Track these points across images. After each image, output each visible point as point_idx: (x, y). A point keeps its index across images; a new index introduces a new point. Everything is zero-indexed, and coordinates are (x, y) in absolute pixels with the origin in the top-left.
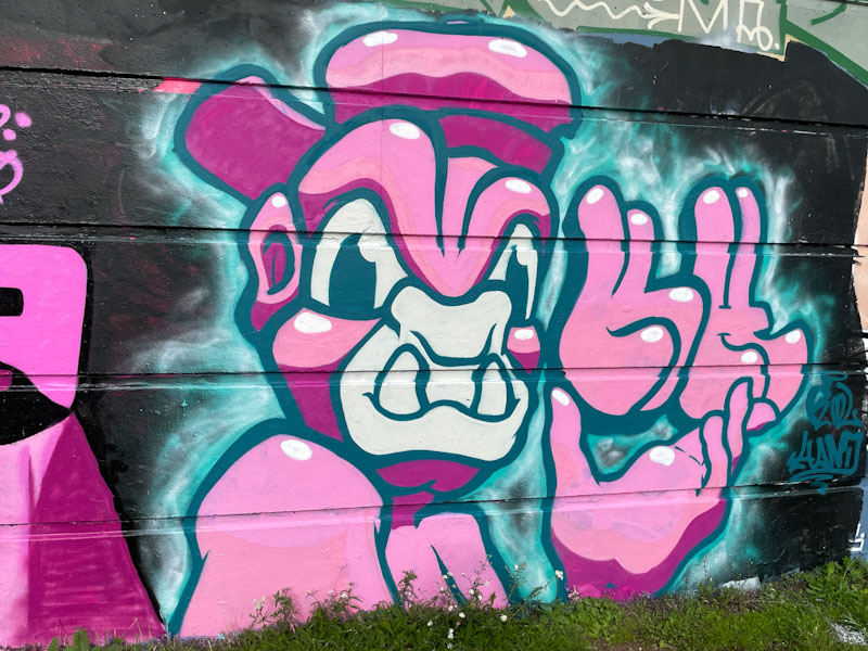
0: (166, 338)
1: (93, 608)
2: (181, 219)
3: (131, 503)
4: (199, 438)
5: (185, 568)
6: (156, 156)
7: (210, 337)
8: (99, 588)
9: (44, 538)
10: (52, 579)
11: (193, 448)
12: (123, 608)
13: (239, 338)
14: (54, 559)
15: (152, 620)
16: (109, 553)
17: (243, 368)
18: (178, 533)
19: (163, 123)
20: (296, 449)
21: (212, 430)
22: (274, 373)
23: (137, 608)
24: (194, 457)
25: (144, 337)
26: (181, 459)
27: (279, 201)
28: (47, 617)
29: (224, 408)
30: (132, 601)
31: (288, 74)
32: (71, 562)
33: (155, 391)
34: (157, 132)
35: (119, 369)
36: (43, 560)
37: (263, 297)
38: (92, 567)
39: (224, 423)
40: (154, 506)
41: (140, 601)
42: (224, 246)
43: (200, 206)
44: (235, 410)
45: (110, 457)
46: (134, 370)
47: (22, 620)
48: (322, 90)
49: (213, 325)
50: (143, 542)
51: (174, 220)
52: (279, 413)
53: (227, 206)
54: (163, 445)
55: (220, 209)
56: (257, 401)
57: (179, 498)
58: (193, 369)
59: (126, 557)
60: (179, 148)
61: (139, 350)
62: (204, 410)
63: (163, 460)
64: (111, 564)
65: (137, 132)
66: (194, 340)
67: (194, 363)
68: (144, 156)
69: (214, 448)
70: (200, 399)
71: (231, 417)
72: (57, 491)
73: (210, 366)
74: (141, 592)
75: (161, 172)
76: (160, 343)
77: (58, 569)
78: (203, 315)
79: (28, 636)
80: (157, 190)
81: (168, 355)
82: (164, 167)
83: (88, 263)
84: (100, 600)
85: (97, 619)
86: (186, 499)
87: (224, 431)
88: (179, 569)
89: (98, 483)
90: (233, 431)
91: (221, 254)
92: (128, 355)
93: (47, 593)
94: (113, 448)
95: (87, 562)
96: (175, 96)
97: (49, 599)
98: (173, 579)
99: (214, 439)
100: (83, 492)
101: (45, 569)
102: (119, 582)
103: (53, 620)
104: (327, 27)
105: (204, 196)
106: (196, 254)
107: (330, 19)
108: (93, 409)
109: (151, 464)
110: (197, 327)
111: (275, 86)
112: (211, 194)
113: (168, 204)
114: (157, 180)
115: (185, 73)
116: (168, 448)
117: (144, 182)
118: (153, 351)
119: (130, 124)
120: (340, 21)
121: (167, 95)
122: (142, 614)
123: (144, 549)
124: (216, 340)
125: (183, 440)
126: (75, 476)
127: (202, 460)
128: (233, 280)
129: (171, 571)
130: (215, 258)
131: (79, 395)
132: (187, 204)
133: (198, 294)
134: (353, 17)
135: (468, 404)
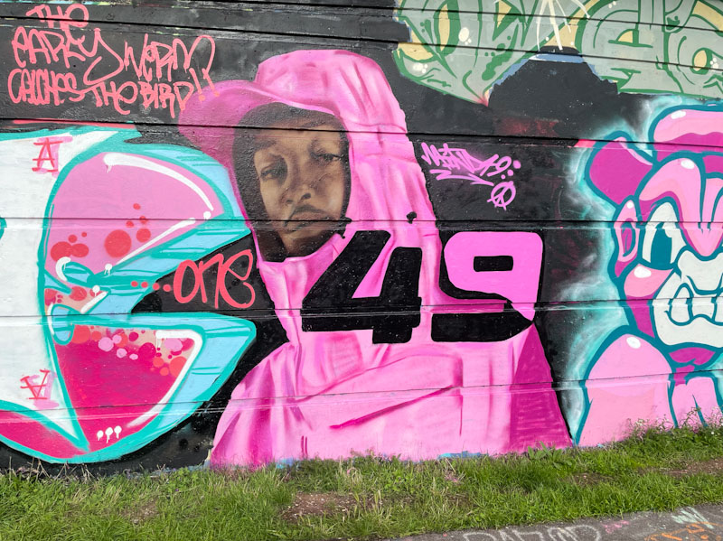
0: (576, 281)
1: (540, 431)
2: (586, 217)
3: (559, 373)
4: (590, 336)
5: (582, 408)
6: (576, 182)
7: (596, 280)
8: (543, 419)
9: (518, 392)
10: (522, 414)
11: (587, 342)
12: (553, 430)
13: (609, 281)
14: (522, 403)
15: (566, 437)
16: (548, 401)
17: (611, 298)
18: (579, 389)
19: (580, 165)
20: (634, 342)
21: (596, 332)
22: (624, 300)
23: (560, 430)
24: (588, 347)
25: (567, 281)
26: (582, 348)
27: (630, 205)
28: (519, 436)
29: (601, 320)
30: (557, 427)
31: (637, 135)
32: (530, 405)
33: (570, 311)
34: (577, 169)
35: (555, 299)
36: (518, 405)
37: (621, 259)
38: (540, 408)
39: (602, 328)
40: (569, 374)
41: (561, 427)
42: (605, 231)
43: (595, 208)
44: (606, 320)
45: (549, 347)
46: (562, 300)
47: (507, 439)
48: (651, 144)
49: (597, 274)
50: (563, 394)
51: (583, 218)
52: (627, 323)
53: (607, 209)
54: (573, 340)
55: (604, 210)
56: (616, 316)
57: (580, 370)
58: (588, 299)
59: (556, 402)
60: (586, 178)
61: (564, 288)
62: (592, 321)
63: (573, 349)
64: (548, 406)
65: (567, 169)
66: (589, 283)
67: (588, 295)
68: (570, 182)
69: (596, 343)
70: (591, 315)
71: (605, 324)
72: (525, 366)
73: (596, 297)
74: (561, 422)
75: (577, 191)
76: (574, 284)
77: (524, 409)
78: (593, 268)
79: (509, 447)
80: (576, 201)
81: (576, 291)
82: (580, 188)
83: (543, 241)
84: (543, 426)
85: (542, 437)
86: (584, 370)
87: (601, 333)
88: (579, 409)
89: (544, 362)
90: (605, 333)
91: (603, 234)
92: (559, 291)
93: (519, 423)
94: (551, 342)
95: (537, 405)
96: (585, 150)
97: (520, 426)
98: (576, 414)
99: (597, 337)
100: (537, 367)
101: (518, 409)
102: (552, 416)
103: (522, 437)
104: (655, 110)
105: (597, 203)
106: (592, 235)
107: (657, 105)
108: (543, 321)
109: (568, 351)
110: (590, 275)
111: (631, 142)
112: (600, 202)
113: (580, 208)
114: (575, 195)
115: (590, 136)
116: (575, 342)
117: (570, 196)
118: (570, 289)
119: (565, 165)
120: (661, 106)
121: (583, 149)
122: (562, 433)
123: (564, 398)
124: (599, 282)
125: (583, 338)
126: (533, 358)
127: (591, 349)
128: (608, 249)
129: (575, 410)
130: (600, 237)
131: (537, 314)
132: (588, 208)
133: (592, 257)
134: (667, 104)
135: (711, 316)
